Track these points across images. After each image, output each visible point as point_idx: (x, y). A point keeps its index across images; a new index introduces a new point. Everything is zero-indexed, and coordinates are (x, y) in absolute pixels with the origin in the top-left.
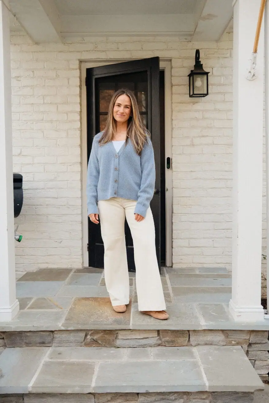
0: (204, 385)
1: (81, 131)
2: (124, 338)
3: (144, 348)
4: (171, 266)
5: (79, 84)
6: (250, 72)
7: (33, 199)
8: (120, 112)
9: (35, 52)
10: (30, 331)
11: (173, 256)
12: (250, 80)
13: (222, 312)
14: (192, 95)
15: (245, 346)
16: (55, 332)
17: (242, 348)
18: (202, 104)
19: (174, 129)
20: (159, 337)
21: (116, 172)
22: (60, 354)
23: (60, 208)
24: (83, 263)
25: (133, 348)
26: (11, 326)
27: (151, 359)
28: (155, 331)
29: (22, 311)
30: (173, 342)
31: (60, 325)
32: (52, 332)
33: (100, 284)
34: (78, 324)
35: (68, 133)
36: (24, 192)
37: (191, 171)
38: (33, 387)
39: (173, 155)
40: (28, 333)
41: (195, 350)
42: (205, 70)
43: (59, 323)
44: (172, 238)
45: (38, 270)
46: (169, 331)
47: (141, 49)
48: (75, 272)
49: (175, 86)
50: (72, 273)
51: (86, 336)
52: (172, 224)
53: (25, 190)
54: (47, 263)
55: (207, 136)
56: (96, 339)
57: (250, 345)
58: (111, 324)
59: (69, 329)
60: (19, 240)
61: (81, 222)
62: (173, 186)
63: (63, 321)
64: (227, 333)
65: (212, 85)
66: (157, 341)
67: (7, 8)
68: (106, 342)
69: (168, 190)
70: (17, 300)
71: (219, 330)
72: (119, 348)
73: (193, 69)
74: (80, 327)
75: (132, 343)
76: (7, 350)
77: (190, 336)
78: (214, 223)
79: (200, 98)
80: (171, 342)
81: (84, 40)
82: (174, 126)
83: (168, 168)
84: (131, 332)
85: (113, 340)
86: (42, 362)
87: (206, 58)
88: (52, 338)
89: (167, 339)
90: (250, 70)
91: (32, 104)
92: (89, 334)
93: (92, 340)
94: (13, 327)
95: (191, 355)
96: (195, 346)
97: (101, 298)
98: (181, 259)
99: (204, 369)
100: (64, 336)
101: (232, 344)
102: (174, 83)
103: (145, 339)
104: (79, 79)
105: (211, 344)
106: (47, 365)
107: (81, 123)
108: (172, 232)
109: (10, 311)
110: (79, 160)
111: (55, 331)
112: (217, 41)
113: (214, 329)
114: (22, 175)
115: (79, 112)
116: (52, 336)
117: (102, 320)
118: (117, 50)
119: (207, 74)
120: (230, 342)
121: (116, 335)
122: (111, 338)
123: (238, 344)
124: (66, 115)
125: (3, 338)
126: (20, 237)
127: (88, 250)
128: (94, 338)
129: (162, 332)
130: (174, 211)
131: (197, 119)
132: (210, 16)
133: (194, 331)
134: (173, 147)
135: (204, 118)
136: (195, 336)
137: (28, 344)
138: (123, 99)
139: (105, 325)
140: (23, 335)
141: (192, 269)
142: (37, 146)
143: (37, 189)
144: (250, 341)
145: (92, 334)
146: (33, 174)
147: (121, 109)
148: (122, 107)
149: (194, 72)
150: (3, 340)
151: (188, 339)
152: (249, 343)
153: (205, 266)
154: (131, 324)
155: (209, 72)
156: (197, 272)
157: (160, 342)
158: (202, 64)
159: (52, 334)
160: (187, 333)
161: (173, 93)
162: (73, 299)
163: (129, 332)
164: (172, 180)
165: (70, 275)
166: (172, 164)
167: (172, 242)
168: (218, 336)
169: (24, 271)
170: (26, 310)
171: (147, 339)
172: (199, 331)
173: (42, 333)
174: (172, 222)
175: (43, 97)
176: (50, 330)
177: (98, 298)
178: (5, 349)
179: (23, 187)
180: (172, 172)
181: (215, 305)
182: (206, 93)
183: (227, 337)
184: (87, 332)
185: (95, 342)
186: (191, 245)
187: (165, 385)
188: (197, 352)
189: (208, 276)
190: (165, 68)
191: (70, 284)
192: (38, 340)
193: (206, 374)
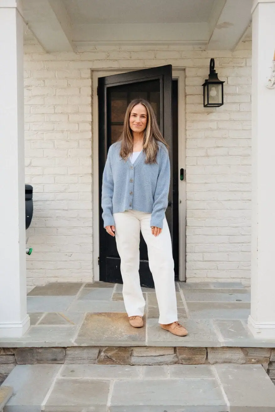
0: (226, 405)
1: (92, 142)
2: (139, 355)
3: (160, 366)
4: (184, 280)
5: (90, 93)
6: (270, 80)
7: (43, 211)
8: (136, 122)
9: (46, 61)
10: (41, 348)
11: (187, 271)
12: (270, 89)
13: (240, 329)
14: (207, 105)
15: (266, 365)
16: (68, 349)
17: (263, 366)
18: (216, 114)
19: (188, 139)
20: (175, 354)
21: (131, 184)
22: (72, 371)
23: (70, 220)
24: (93, 277)
25: (149, 366)
26: (22, 342)
27: (168, 377)
28: (170, 348)
29: (32, 326)
30: (189, 359)
31: (73, 341)
32: (64, 348)
33: (113, 298)
34: (91, 340)
35: (79, 144)
36: (34, 204)
37: (206, 183)
38: (46, 406)
39: (187, 166)
40: (39, 349)
41: (213, 368)
42: (219, 79)
43: (71, 339)
44: (186, 252)
45: (48, 284)
46: (186, 348)
47: (154, 58)
48: (86, 286)
49: (189, 96)
50: (82, 288)
51: (100, 352)
52: (186, 237)
53: (35, 201)
54: (56, 277)
55: (222, 147)
56: (110, 356)
57: (270, 363)
58: (126, 341)
59: (83, 345)
60: (29, 253)
61: (91, 235)
62: (186, 197)
63: (75, 337)
64: (246, 351)
65: (227, 94)
66: (173, 358)
67: (21, 15)
68: (120, 360)
69: (182, 202)
70: (28, 315)
71: (238, 348)
72: (133, 365)
73: (208, 78)
74: (93, 343)
75: (148, 360)
76: (18, 367)
77: (208, 354)
78: (229, 236)
79: (215, 108)
80: (188, 360)
81: (96, 49)
82: (188, 137)
83: (182, 179)
84: (147, 349)
85: (128, 358)
86: (55, 380)
87: (221, 68)
88: (65, 354)
89: (184, 356)
90: (270, 79)
91: (43, 114)
92: (103, 351)
93: (106, 357)
94: (24, 343)
95: (210, 373)
96: (213, 364)
97: (114, 313)
98: (195, 274)
99: (224, 388)
100: (77, 352)
101: (252, 362)
102: (188, 92)
103: (161, 357)
104: (90, 89)
105: (230, 362)
106: (60, 383)
107: (92, 133)
108: (186, 245)
109: (21, 326)
110: (90, 171)
111: (68, 347)
112: (233, 50)
113: (234, 346)
114: (32, 186)
115: (90, 122)
116: (64, 352)
117: (116, 336)
118: (130, 59)
119: (222, 83)
120: (250, 360)
121: (131, 352)
122: (126, 355)
123: (258, 362)
124: (77, 125)
125: (14, 355)
126: (30, 250)
127: (99, 264)
128: (108, 355)
129: (179, 349)
130: (188, 224)
131: (211, 129)
132: (226, 24)
133: (213, 348)
134: (187, 157)
135: (218, 129)
136: (213, 354)
137: (39, 361)
138: (139, 109)
139: (120, 341)
140: (35, 351)
141: (207, 284)
142: (47, 157)
143: (46, 201)
144: (271, 359)
145: (106, 350)
146: (43, 185)
147: (138, 119)
148: (138, 117)
149: (208, 81)
150: (14, 356)
151: (206, 357)
152: (270, 361)
153: (220, 280)
154: (147, 341)
155: (224, 82)
156: (212, 288)
157: (176, 359)
158: (217, 74)
159: (64, 351)
160: (205, 351)
161: (187, 103)
162: (85, 315)
163: (144, 349)
164: (186, 192)
165: (81, 290)
166: (185, 175)
167: (186, 255)
168: (238, 353)
169: (33, 285)
170: (37, 325)
171: (163, 356)
172: (217, 348)
173: (54, 349)
174: (186, 235)
175: (54, 107)
176: (62, 346)
177: (111, 313)
178: (15, 366)
179: (33, 198)
180: (186, 184)
181: (234, 321)
182: (221, 102)
183: (246, 355)
184: (100, 349)
185: (109, 360)
186: (205, 259)
187: (185, 405)
188: (216, 371)
189: (223, 292)
190: (179, 77)
191: (80, 298)
192: (50, 356)
193: (226, 394)
